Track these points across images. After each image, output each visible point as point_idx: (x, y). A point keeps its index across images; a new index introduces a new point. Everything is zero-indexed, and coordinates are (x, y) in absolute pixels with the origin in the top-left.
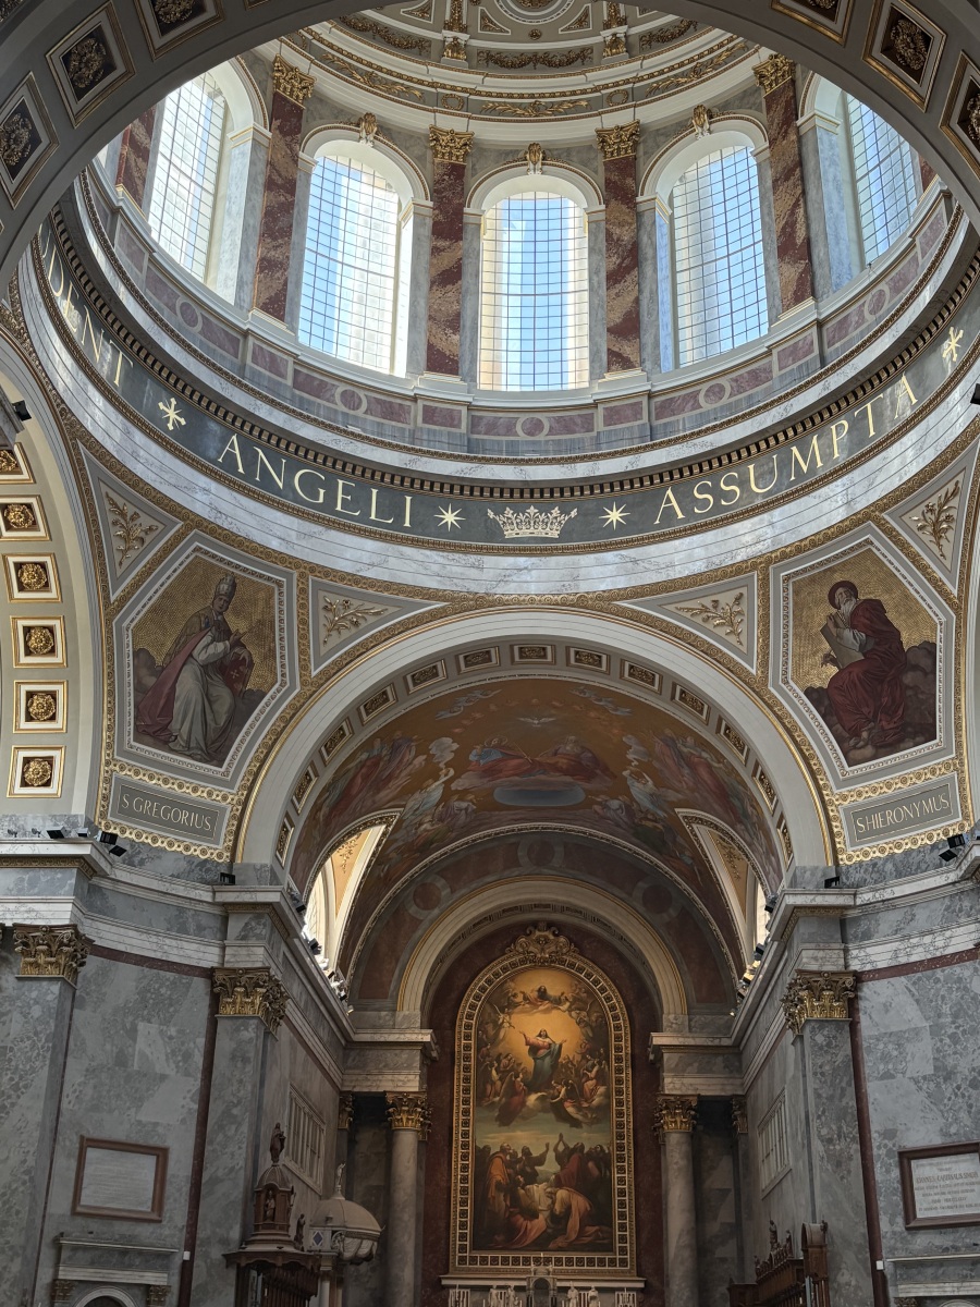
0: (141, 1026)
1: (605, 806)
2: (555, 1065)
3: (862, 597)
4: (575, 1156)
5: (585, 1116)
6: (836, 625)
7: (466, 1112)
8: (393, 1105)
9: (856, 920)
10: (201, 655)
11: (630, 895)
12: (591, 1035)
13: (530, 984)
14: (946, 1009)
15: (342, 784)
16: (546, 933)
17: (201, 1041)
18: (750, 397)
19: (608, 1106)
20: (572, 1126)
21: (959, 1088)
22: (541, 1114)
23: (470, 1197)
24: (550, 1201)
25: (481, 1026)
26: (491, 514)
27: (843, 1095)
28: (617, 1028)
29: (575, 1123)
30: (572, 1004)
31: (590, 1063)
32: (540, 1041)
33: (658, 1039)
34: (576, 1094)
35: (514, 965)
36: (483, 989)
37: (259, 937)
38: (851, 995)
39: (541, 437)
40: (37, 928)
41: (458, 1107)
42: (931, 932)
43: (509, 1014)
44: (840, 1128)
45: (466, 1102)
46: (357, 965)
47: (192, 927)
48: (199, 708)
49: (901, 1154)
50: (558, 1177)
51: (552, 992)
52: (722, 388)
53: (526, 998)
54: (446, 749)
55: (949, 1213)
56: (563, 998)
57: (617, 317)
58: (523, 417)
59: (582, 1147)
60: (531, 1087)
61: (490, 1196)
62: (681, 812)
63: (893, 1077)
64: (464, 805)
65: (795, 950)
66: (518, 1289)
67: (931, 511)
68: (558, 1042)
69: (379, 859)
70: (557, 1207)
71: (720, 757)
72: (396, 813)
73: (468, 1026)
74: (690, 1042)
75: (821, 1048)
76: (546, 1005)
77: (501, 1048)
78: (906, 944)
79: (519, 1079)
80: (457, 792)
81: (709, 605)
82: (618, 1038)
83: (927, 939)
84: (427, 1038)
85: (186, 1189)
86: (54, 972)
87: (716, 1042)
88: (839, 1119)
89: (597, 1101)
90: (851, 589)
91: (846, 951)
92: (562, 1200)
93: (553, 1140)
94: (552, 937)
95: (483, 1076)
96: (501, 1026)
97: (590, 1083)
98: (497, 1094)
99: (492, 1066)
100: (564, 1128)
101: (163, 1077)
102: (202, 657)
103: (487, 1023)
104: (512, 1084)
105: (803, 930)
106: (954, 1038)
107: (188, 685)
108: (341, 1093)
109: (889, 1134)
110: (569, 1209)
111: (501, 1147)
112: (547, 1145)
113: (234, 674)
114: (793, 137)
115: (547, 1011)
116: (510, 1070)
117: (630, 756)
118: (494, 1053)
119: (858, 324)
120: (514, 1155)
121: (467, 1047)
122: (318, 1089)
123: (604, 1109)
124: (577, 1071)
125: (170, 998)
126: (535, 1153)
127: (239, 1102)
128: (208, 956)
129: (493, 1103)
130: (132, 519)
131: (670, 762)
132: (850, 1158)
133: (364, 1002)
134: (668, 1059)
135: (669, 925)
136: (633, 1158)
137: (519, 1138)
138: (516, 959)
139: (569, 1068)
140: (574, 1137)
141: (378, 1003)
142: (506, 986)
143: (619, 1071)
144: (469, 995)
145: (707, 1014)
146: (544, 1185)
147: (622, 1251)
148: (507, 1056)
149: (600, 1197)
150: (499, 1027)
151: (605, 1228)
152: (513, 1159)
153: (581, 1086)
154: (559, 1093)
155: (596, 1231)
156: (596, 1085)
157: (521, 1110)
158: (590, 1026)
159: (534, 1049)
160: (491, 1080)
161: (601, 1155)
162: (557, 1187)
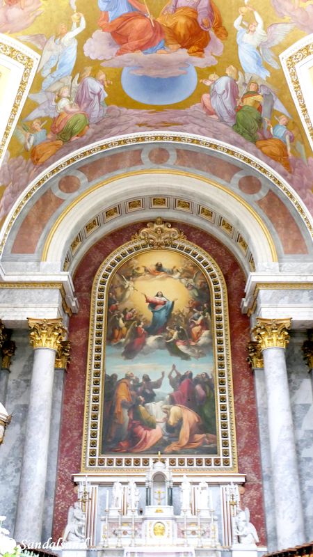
2: (169, 316)
4: (185, 381)
5: (193, 351)
7: (98, 350)
8: (35, 329)
11: (229, 181)
12: (197, 294)
13: (150, 260)
16: (162, 226)
19: (211, 344)
20: (183, 359)
22: (159, 351)
23: (99, 412)
24: (165, 415)
25: (112, 289)
28: (217, 289)
29: (186, 357)
30: (182, 274)
31: (196, 314)
32: (158, 299)
33: (255, 277)
34: (186, 336)
35: (137, 248)
36: (113, 264)
41: (93, 346)
43: (133, 281)
45: (98, 342)
50: (171, 397)
51: (167, 266)
53: (146, 270)
56: (175, 270)
59: (191, 374)
61: (116, 411)
62: (286, 54)
66: (139, 484)
68: (171, 300)
72: (33, 58)
73: (101, 290)
74: (281, 279)
76: (162, 275)
77: (128, 304)
79: (140, 326)
82: (218, 296)
84: (65, 278)
87: (304, 279)
89: (202, 340)
92: (175, 415)
94: (167, 229)
96: (126, 290)
97: (196, 328)
98: (123, 336)
99: (119, 316)
100: (177, 360)
103: (116, 288)
104: (136, 331)
110: (181, 420)
111: (126, 375)
112: (163, 373)
115: (162, 279)
116: (132, 320)
118: (121, 307)
120: (136, 381)
121: (100, 304)
123: (208, 346)
124: (186, 320)
126: (153, 379)
129: (120, 343)
133: (15, 255)
134: (264, 294)
135: (260, 202)
136: (231, 382)
137: (140, 368)
138: (139, 243)
139: (180, 318)
140: (184, 367)
141: (26, 256)
142: (131, 262)
143: (219, 319)
144: (103, 268)
145: (294, 262)
146: (160, 403)
147: (226, 453)
148: (132, 309)
149: (206, 412)
150: (124, 290)
151: (210, 435)
152: (135, 384)
153: (190, 330)
154: (173, 335)
155: (203, 438)
156: (201, 330)
157: (142, 348)
158: (196, 288)
159: (153, 305)
160: (119, 327)
161: (206, 380)
162: (171, 404)
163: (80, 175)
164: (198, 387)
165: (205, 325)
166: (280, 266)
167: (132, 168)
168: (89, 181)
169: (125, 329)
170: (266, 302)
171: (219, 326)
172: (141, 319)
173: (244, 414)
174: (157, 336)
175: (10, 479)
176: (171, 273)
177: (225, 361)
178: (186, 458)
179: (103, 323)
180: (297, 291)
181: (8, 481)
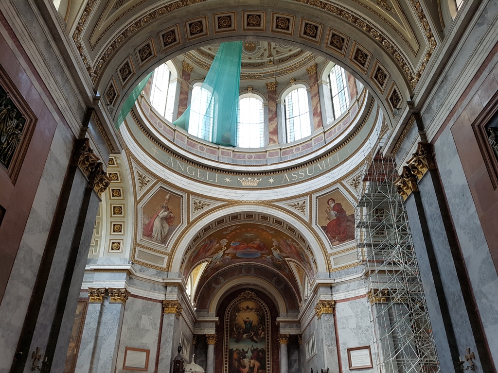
0: (143, 316)
1: (266, 258)
2: (251, 326)
3: (336, 202)
4: (256, 351)
6: (329, 210)
7: (227, 340)
8: (208, 338)
9: (334, 286)
10: (161, 215)
11: (271, 281)
13: (244, 304)
14: (359, 310)
15: (197, 251)
16: (249, 291)
17: (159, 320)
18: (307, 151)
21: (363, 331)
23: (228, 363)
25: (231, 316)
26: (239, 179)
27: (332, 334)
28: (267, 316)
29: (256, 342)
30: (255, 310)
31: (260, 326)
32: (247, 320)
33: (278, 319)
34: (256, 334)
35: (240, 300)
36: (232, 306)
37: (175, 292)
38: (334, 307)
39: (252, 159)
40: (115, 289)
41: (225, 338)
42: (355, 290)
43: (239, 313)
44: (331, 342)
45: (227, 337)
46: (198, 300)
47: (157, 289)
48: (160, 230)
49: (348, 349)
50: (251, 357)
51: (250, 307)
52: (299, 148)
53: (243, 309)
54: (224, 242)
55: (361, 365)
57: (272, 130)
58: (247, 154)
59: (258, 348)
60: (245, 333)
61: (233, 362)
62: (286, 259)
63: (345, 328)
64: (228, 257)
65: (318, 295)
67: (354, 180)
68: (252, 320)
69: (205, 271)
70: (251, 365)
71: (298, 245)
72: (210, 259)
73: (228, 316)
74: (287, 320)
75: (326, 321)
76: (249, 310)
77: (237, 322)
78: (348, 293)
79: (241, 330)
80: (227, 253)
81: (297, 204)
82: (268, 319)
83: (354, 291)
84: (217, 320)
85: (154, 361)
86: (119, 301)
87: (294, 320)
88: (331, 340)
89: (262, 336)
90: (333, 200)
91: (332, 295)
92: (253, 363)
93: (250, 347)
95: (232, 330)
96: (236, 316)
98: (235, 334)
99: (234, 327)
100: (253, 343)
101: (149, 330)
102: (161, 216)
103: (233, 316)
104: (239, 332)
105: (321, 289)
106: (361, 318)
107: (157, 223)
108: (193, 334)
109: (345, 344)
110: (254, 365)
111: (236, 349)
113: (170, 221)
114: (316, 86)
115: (249, 312)
116: (239, 328)
117: (273, 244)
118: (235, 323)
119: (334, 133)
121: (227, 322)
122: (188, 333)
123: (264, 338)
124: (257, 328)
125: (151, 308)
126: (245, 350)
127: (170, 337)
128: (161, 297)
129: (234, 337)
130: (144, 178)
131: (284, 246)
132: (334, 350)
133: (200, 310)
134: (281, 325)
135: (282, 289)
136: (271, 351)
137: (241, 346)
138: (241, 298)
140: (256, 346)
142: (238, 305)
143: (268, 328)
144: (228, 308)
145: (291, 312)
146: (248, 359)
148: (238, 324)
149: (263, 362)
151: (264, 370)
152: (239, 352)
153: (258, 332)
154: (252, 334)
156: (261, 332)
157: (242, 339)
158: (260, 316)
159: (245, 322)
161: (263, 351)
162: (251, 359)
163: (221, 278)
165: (263, 330)
166: (287, 314)
167: (239, 275)
168: (224, 280)
169: (236, 331)
170: (282, 327)
171: (268, 331)
172: (241, 328)
173: (275, 363)
176: (252, 309)
177: (269, 344)
179: (228, 329)
180: (292, 324)
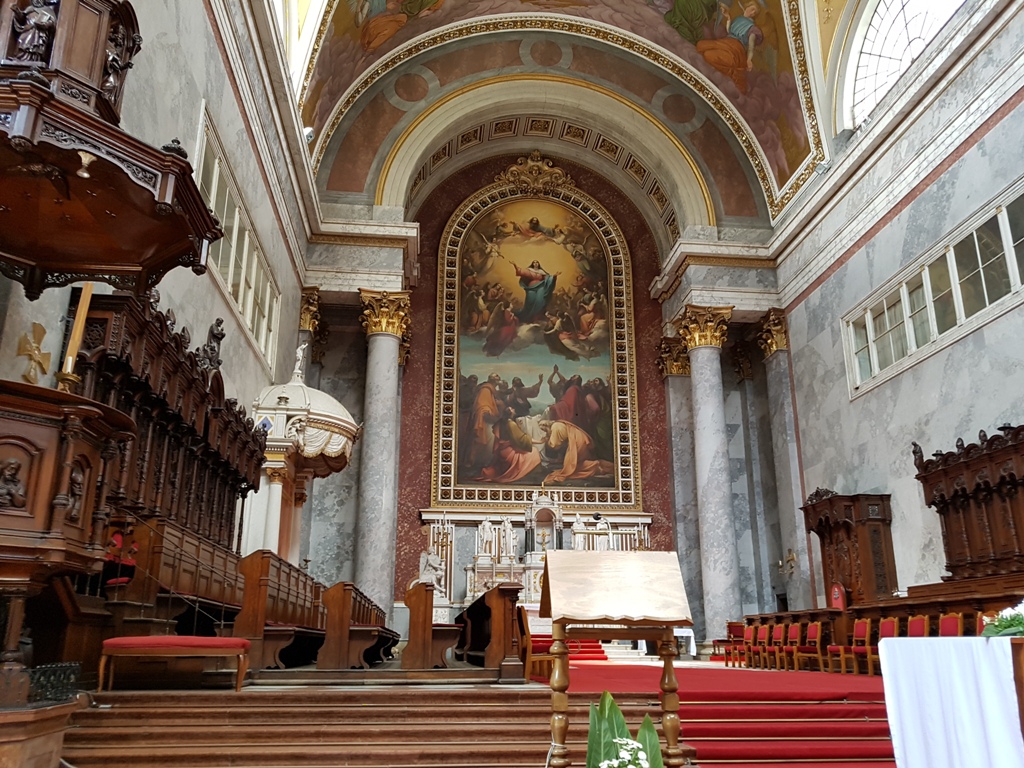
2: (549, 296)
4: (571, 389)
5: (583, 348)
7: (450, 341)
8: (370, 306)
12: (588, 268)
13: (522, 213)
16: (540, 164)
19: (607, 340)
20: (568, 358)
22: (534, 345)
25: (467, 253)
28: (617, 262)
29: (571, 356)
30: (567, 237)
31: (587, 296)
32: (533, 272)
33: (685, 247)
34: (572, 326)
35: (503, 195)
36: (468, 217)
41: (441, 334)
43: (498, 244)
45: (450, 329)
50: (552, 409)
51: (546, 224)
53: (516, 229)
56: (557, 230)
59: (580, 379)
61: (476, 427)
66: (515, 524)
68: (552, 275)
70: (553, 441)
73: (452, 253)
76: (539, 236)
77: (490, 277)
79: (509, 309)
82: (618, 272)
84: (412, 233)
89: (595, 333)
92: (558, 434)
94: (546, 168)
96: (488, 255)
97: (587, 315)
98: (484, 323)
99: (479, 294)
103: (473, 252)
104: (502, 315)
108: (304, 289)
110: (566, 441)
111: (489, 377)
112: (541, 377)
115: (540, 242)
116: (497, 299)
120: (504, 386)
123: (604, 341)
124: (573, 303)
129: (480, 332)
133: (334, 194)
134: (694, 271)
135: (692, 136)
136: (636, 392)
137: (510, 369)
138: (506, 188)
139: (565, 301)
141: (352, 196)
142: (495, 214)
143: (619, 304)
144: (454, 221)
145: (738, 227)
146: (537, 417)
147: (626, 486)
148: (496, 284)
149: (600, 431)
150: (486, 256)
151: (605, 463)
152: (503, 391)
153: (578, 320)
154: (554, 325)
155: (596, 465)
156: (594, 319)
157: (511, 341)
158: (587, 260)
159: (526, 280)
160: (478, 309)
161: (601, 388)
162: (551, 420)
163: (428, 74)
164: (589, 398)
165: (600, 312)
166: (719, 232)
167: (506, 70)
168: (442, 85)
169: (487, 312)
170: (699, 283)
171: (620, 315)
172: (510, 300)
173: (651, 436)
174: (532, 325)
175: (331, 514)
176: (552, 234)
177: (627, 363)
178: (573, 492)
179: (456, 302)
180: (741, 269)
181: (328, 517)
